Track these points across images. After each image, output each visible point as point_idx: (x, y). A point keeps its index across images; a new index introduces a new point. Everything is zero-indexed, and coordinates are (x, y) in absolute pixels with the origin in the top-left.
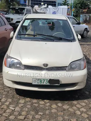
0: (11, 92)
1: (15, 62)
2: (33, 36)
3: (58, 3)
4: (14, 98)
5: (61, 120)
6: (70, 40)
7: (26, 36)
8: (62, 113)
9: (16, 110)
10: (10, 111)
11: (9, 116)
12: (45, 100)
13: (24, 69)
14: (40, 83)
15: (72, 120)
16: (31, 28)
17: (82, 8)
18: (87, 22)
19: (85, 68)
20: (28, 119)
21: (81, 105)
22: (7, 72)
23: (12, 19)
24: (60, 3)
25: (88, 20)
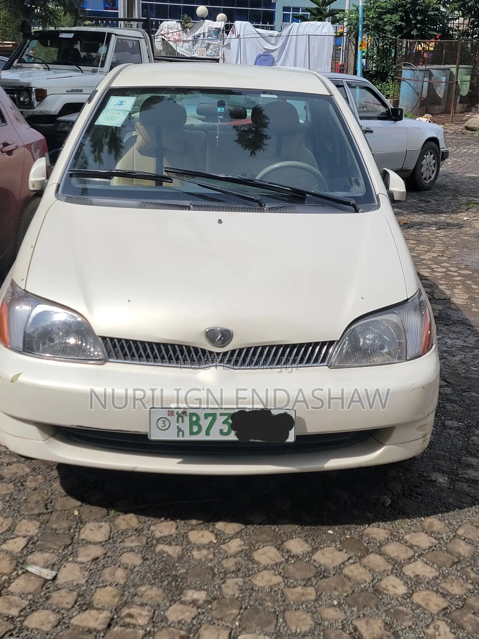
0: (33, 485)
1: (54, 324)
2: (152, 183)
3: (286, 9)
4: (54, 517)
5: (305, 629)
6: (348, 204)
7: (115, 181)
8: (311, 590)
9: (59, 581)
10: (32, 586)
11: (25, 613)
12: (220, 525)
13: (103, 361)
14: (192, 433)
15: (361, 625)
16: (140, 139)
17: (408, 36)
18: (437, 108)
19: (427, 349)
20: (127, 625)
21: (411, 547)
22: (11, 375)
23: (42, 94)
24: (296, 9)
25: (441, 95)
